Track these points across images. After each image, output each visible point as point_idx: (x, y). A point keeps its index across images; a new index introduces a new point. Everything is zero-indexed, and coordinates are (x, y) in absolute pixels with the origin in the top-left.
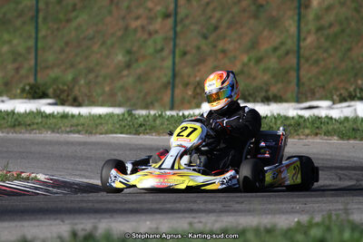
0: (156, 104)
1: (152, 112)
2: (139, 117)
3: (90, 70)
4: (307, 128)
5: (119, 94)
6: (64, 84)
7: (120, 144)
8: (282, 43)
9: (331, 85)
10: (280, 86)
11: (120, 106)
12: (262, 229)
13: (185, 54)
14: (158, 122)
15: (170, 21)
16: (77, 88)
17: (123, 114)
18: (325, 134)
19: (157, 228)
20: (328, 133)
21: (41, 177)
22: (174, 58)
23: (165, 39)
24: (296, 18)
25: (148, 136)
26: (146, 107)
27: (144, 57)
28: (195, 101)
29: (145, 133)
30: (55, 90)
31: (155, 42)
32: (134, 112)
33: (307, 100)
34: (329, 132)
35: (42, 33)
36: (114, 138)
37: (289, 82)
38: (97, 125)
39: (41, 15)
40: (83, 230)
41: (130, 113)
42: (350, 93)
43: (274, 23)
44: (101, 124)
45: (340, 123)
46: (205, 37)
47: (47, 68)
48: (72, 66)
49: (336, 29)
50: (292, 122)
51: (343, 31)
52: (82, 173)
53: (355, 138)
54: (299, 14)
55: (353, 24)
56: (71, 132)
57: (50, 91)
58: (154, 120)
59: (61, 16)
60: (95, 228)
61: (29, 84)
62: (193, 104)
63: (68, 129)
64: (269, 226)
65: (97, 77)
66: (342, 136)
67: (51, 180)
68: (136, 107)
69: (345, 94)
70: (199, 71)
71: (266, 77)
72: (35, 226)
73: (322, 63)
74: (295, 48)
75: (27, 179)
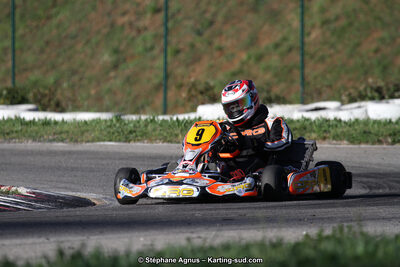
0: (148, 109)
1: (143, 117)
2: (130, 122)
3: (74, 72)
4: (314, 132)
5: (107, 97)
6: (45, 87)
7: (108, 152)
8: (285, 39)
9: (339, 84)
10: (283, 86)
11: (107, 110)
12: (267, 243)
13: (177, 52)
14: (150, 128)
15: (161, 17)
16: (59, 91)
17: (112, 120)
18: (334, 138)
19: (152, 245)
20: (336, 137)
21: (23, 190)
22: (166, 57)
23: (156, 36)
24: (299, 10)
25: (138, 144)
26: (136, 111)
27: (133, 57)
28: (191, 104)
29: (136, 140)
30: (35, 95)
31: (144, 40)
32: (122, 117)
33: (312, 101)
34: (338, 136)
35: (20, 32)
36: (101, 146)
37: (292, 81)
38: (83, 133)
39: (18, 12)
40: (69, 248)
41: (118, 119)
42: (360, 92)
43: (275, 16)
44: (87, 131)
45: (350, 126)
46: (200, 33)
47: (25, 70)
48: (54, 67)
49: (343, 22)
50: (298, 125)
51: (351, 24)
52: (68, 185)
53: (367, 142)
54: (303, 7)
55: (362, 16)
56: (54, 140)
57: (30, 96)
58: (146, 126)
59: (40, 12)
60: (83, 245)
61: (7, 89)
62: (188, 109)
63: (51, 137)
64: (274, 240)
65: (81, 79)
66: (352, 140)
67: (34, 193)
68: (124, 111)
69: (355, 94)
70: (194, 71)
71: (268, 77)
72: (16, 245)
73: (328, 60)
74: (299, 44)
75: (7, 193)
